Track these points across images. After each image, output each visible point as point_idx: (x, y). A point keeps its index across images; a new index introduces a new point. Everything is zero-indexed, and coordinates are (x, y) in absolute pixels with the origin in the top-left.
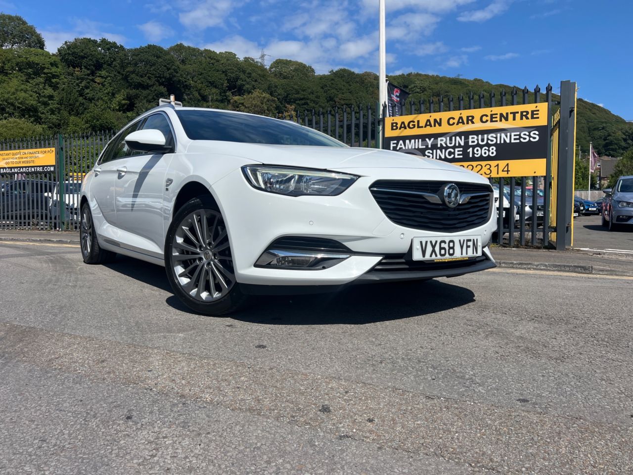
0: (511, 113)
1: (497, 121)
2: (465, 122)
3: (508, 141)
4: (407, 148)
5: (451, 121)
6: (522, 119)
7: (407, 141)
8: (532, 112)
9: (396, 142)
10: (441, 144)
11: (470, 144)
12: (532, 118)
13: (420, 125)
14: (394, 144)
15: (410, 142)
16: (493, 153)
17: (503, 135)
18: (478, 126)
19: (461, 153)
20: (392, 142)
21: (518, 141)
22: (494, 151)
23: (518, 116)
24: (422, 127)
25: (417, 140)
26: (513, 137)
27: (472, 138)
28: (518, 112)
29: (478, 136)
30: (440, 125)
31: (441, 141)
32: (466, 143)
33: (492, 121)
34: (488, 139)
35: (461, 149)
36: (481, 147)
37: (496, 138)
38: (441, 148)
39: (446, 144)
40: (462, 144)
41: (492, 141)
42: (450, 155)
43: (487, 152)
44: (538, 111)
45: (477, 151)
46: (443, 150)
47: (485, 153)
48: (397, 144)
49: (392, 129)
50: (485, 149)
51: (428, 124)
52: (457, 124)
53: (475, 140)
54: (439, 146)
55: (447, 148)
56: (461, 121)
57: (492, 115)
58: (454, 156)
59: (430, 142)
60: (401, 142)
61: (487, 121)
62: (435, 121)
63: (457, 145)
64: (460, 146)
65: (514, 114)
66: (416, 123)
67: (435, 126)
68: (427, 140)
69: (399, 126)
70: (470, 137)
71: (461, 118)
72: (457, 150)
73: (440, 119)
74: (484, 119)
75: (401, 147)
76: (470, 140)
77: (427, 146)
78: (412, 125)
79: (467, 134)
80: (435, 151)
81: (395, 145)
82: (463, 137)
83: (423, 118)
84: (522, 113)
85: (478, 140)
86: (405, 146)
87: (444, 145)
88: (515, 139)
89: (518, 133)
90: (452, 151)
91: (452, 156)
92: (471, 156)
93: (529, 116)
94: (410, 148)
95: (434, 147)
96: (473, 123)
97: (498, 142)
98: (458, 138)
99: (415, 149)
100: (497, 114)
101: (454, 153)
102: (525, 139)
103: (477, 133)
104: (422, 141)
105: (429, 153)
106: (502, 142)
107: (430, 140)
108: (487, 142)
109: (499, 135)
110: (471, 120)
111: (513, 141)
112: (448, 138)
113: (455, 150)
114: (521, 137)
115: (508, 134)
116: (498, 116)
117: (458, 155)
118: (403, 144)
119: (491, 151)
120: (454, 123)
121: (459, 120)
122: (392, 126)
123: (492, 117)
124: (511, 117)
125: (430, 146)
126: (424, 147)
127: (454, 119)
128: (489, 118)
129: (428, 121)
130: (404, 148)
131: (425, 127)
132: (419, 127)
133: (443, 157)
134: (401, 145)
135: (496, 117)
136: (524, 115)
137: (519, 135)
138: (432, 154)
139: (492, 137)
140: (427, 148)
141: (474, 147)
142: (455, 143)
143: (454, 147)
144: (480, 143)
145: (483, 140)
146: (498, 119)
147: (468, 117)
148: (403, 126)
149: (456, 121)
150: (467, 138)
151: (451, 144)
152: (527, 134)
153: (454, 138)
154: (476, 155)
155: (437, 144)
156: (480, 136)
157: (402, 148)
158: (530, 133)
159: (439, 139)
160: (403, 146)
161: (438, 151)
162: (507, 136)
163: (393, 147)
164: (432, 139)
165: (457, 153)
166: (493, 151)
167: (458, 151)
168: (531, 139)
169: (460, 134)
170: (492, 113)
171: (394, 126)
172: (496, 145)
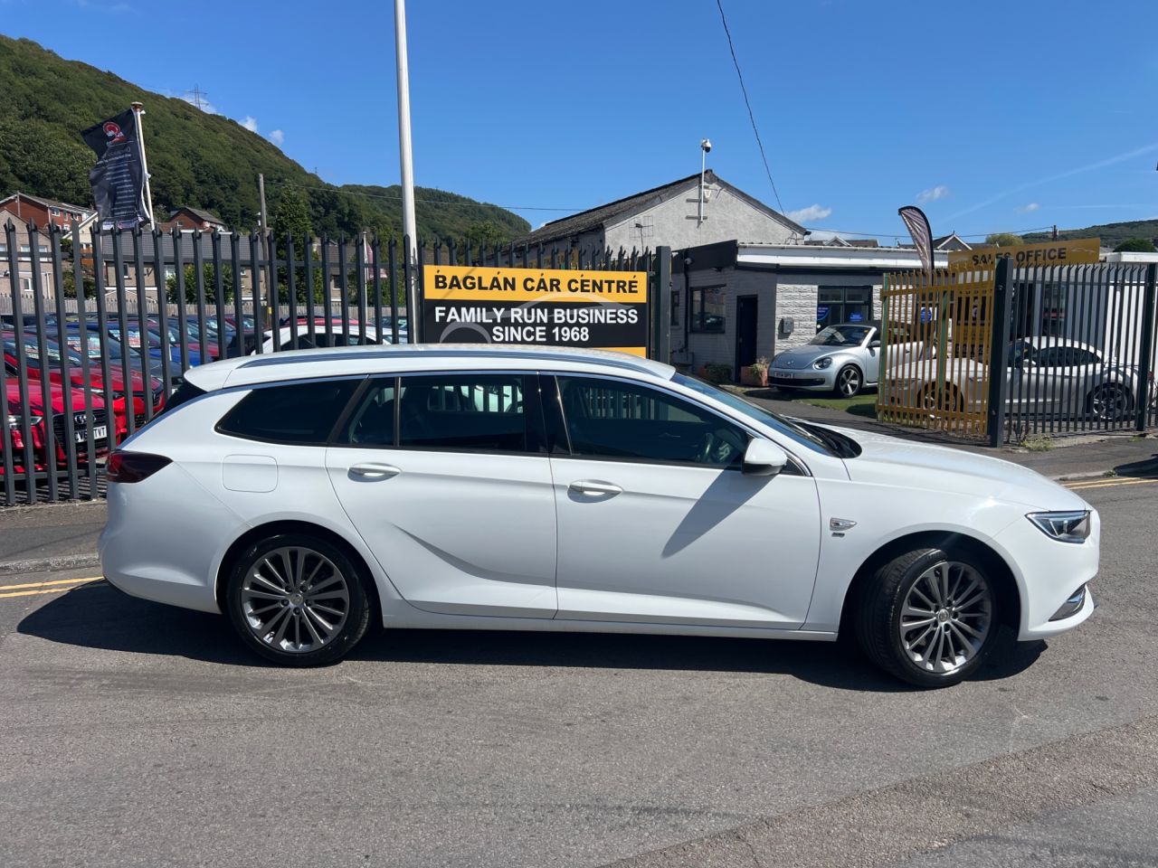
0: (606, 282)
1: (588, 291)
2: (549, 288)
3: (603, 321)
4: (463, 320)
5: (529, 285)
6: (618, 291)
7: (464, 310)
8: (630, 282)
9: (444, 308)
10: (516, 319)
11: (556, 321)
12: (631, 291)
13: (483, 286)
14: (440, 311)
15: (468, 311)
16: (585, 337)
17: (597, 312)
18: (564, 295)
19: (544, 334)
20: (437, 309)
21: (614, 322)
22: (586, 333)
23: (614, 286)
24: (486, 288)
25: (479, 309)
26: (609, 316)
27: (559, 313)
28: (613, 282)
29: (565, 310)
30: (513, 288)
31: (515, 314)
32: (551, 319)
33: (583, 290)
34: (578, 316)
35: (544, 328)
36: (571, 326)
37: (589, 315)
38: (516, 325)
39: (523, 319)
40: (545, 320)
41: (584, 319)
42: (528, 336)
43: (578, 334)
44: (636, 282)
45: (565, 332)
46: (519, 328)
47: (575, 336)
48: (447, 312)
49: (437, 287)
50: (575, 331)
51: (495, 284)
52: (538, 290)
53: (561, 316)
54: (513, 321)
55: (524, 325)
56: (542, 286)
57: (582, 281)
58: (535, 338)
59: (499, 314)
60: (453, 310)
61: (576, 289)
62: (506, 280)
63: (538, 321)
64: (542, 324)
65: (610, 283)
66: (476, 281)
67: (505, 289)
68: (495, 309)
69: (448, 282)
70: (556, 311)
71: (542, 281)
72: (538, 329)
73: (514, 279)
74: (573, 286)
75: (453, 317)
76: (556, 316)
77: (495, 320)
78: (471, 283)
79: (550, 306)
80: (507, 328)
81: (443, 314)
82: (546, 310)
83: (487, 273)
84: (619, 282)
85: (565, 316)
86: (460, 317)
87: (521, 321)
88: (611, 319)
89: (614, 311)
90: (532, 330)
91: (532, 338)
92: (557, 339)
93: (627, 288)
94: (468, 320)
95: (506, 322)
96: (558, 290)
97: (591, 321)
98: (539, 310)
99: (476, 323)
100: (588, 281)
101: (534, 334)
102: (622, 319)
103: (564, 305)
104: (487, 311)
105: (498, 330)
106: (596, 322)
107: (499, 310)
108: (578, 320)
109: (591, 311)
110: (555, 285)
111: (609, 321)
112: (526, 310)
113: (535, 329)
114: (617, 317)
115: (603, 311)
116: (591, 284)
117: (541, 337)
118: (456, 313)
119: (583, 334)
120: (533, 288)
121: (540, 284)
122: (437, 282)
123: (583, 286)
124: (605, 286)
125: (499, 321)
126: (491, 321)
127: (532, 281)
128: (579, 285)
129: (495, 279)
130: (458, 320)
131: (491, 289)
132: (481, 288)
133: (519, 339)
134: (453, 315)
135: (588, 286)
136: (621, 286)
137: (616, 313)
138: (503, 333)
139: (584, 313)
140: (495, 323)
141: (561, 326)
142: (536, 319)
143: (534, 325)
144: (569, 321)
145: (572, 318)
146: (590, 288)
147: (552, 281)
148: (455, 283)
149: (535, 285)
150: (551, 313)
151: (529, 319)
152: (625, 312)
153: (533, 310)
154: (563, 339)
155: (510, 318)
156: (568, 310)
157: (455, 320)
158: (627, 311)
159: (513, 310)
160: (456, 317)
161: (512, 328)
162: (601, 314)
163: (440, 317)
164: (503, 310)
165: (538, 334)
166: (585, 335)
167: (540, 331)
168: (630, 320)
169: (542, 305)
170: (583, 278)
171: (440, 282)
172: (588, 325)
